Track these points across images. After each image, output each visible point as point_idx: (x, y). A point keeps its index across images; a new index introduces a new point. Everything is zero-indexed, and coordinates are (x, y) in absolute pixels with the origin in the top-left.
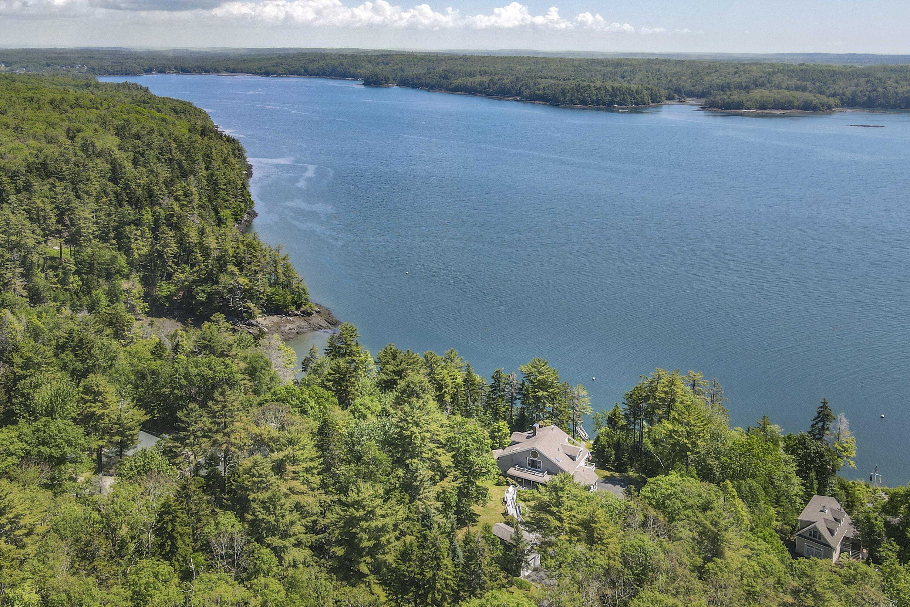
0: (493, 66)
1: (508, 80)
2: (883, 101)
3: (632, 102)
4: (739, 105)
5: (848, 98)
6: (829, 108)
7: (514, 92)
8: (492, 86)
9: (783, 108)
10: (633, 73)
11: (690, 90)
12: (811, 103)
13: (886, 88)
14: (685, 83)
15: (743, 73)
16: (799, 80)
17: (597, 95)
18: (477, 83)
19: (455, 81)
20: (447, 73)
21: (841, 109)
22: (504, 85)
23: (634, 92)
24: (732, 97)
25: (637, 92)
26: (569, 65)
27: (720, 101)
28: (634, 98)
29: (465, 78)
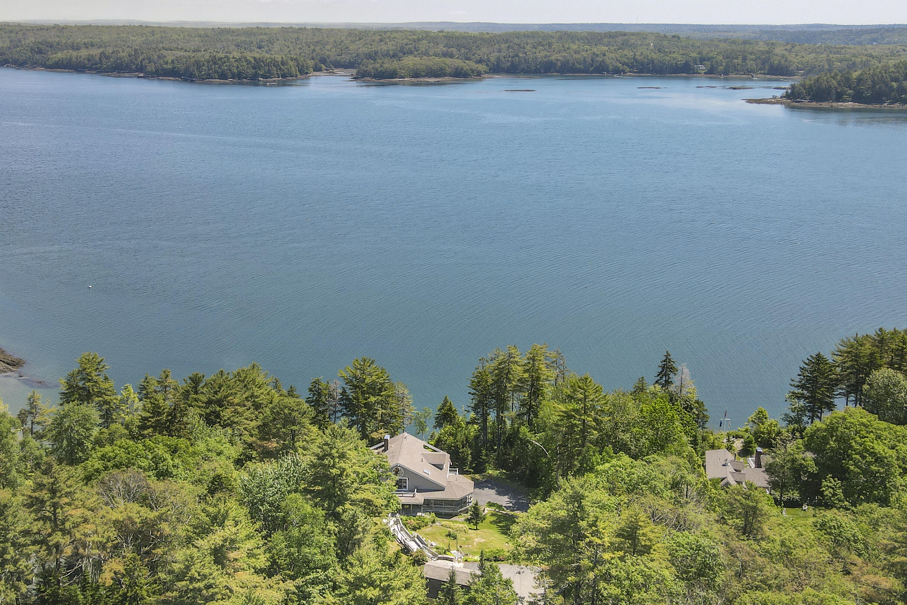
0: (98, 37)
1: (125, 53)
2: (525, 66)
3: (278, 74)
4: (393, 74)
5: (493, 64)
6: (479, 74)
7: (133, 67)
8: (104, 60)
9: (436, 76)
10: (271, 42)
11: (336, 60)
12: (462, 69)
13: (525, 53)
14: (329, 53)
15: (388, 40)
16: (444, 47)
17: (238, 67)
18: (84, 57)
19: (54, 56)
20: (40, 45)
21: (490, 76)
22: (120, 58)
23: (280, 63)
24: (385, 66)
25: (283, 63)
26: (193, 35)
27: (372, 70)
28: (280, 69)
29: (66, 51)
